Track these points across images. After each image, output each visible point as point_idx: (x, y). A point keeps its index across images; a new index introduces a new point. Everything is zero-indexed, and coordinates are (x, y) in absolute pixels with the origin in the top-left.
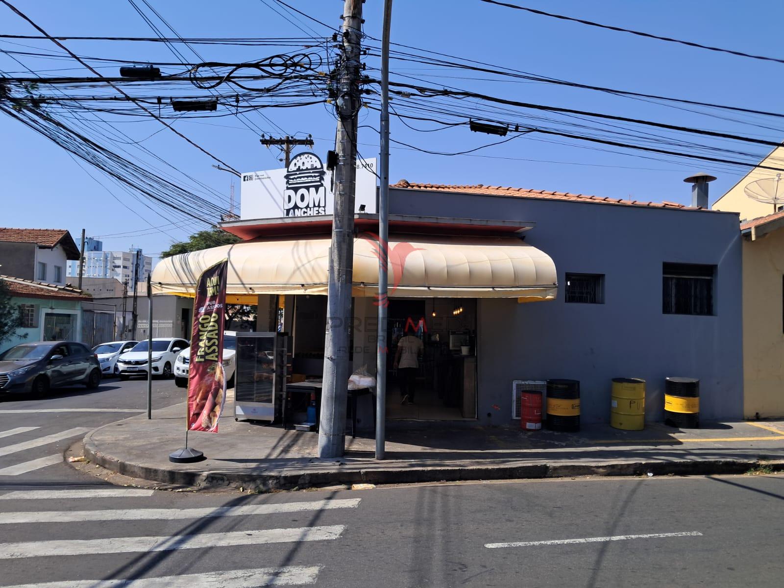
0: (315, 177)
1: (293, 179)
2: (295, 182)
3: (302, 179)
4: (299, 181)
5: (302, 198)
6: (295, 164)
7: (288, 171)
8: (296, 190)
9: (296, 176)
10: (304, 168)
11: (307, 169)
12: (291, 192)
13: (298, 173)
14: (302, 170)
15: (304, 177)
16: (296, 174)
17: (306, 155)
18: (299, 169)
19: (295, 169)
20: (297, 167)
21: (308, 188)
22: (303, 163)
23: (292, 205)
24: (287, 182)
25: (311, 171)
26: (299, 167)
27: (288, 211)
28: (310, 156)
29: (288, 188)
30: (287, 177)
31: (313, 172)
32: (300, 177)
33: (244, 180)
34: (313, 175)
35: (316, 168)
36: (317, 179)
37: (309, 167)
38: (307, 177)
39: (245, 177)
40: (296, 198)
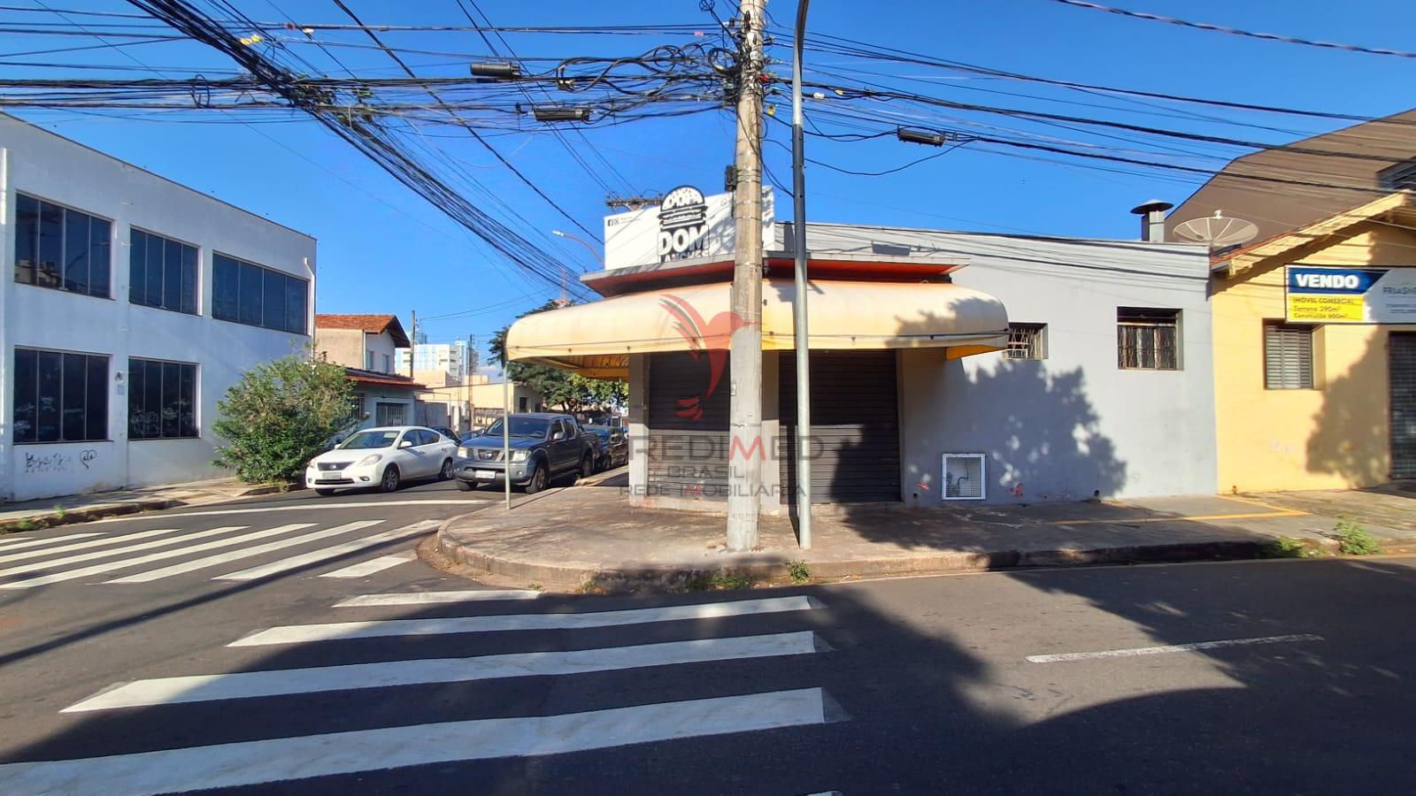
0: (696, 213)
1: (668, 219)
2: (670, 221)
3: (680, 218)
4: (675, 220)
5: (681, 240)
6: (671, 201)
7: (662, 210)
8: (672, 231)
9: (672, 215)
10: (682, 204)
11: (685, 205)
12: (667, 235)
13: (674, 211)
14: (680, 207)
15: (681, 215)
16: (672, 213)
17: (684, 189)
18: (675, 207)
19: (671, 206)
20: (673, 204)
21: (687, 228)
22: (681, 199)
23: (668, 249)
24: (662, 223)
25: (691, 208)
26: (675, 204)
27: (663, 258)
28: (689, 189)
29: (662, 230)
30: (660, 217)
31: (693, 209)
32: (677, 216)
33: (609, 225)
34: (693, 211)
35: (696, 203)
36: (699, 216)
37: (688, 203)
38: (686, 215)
39: (609, 221)
40: (673, 242)
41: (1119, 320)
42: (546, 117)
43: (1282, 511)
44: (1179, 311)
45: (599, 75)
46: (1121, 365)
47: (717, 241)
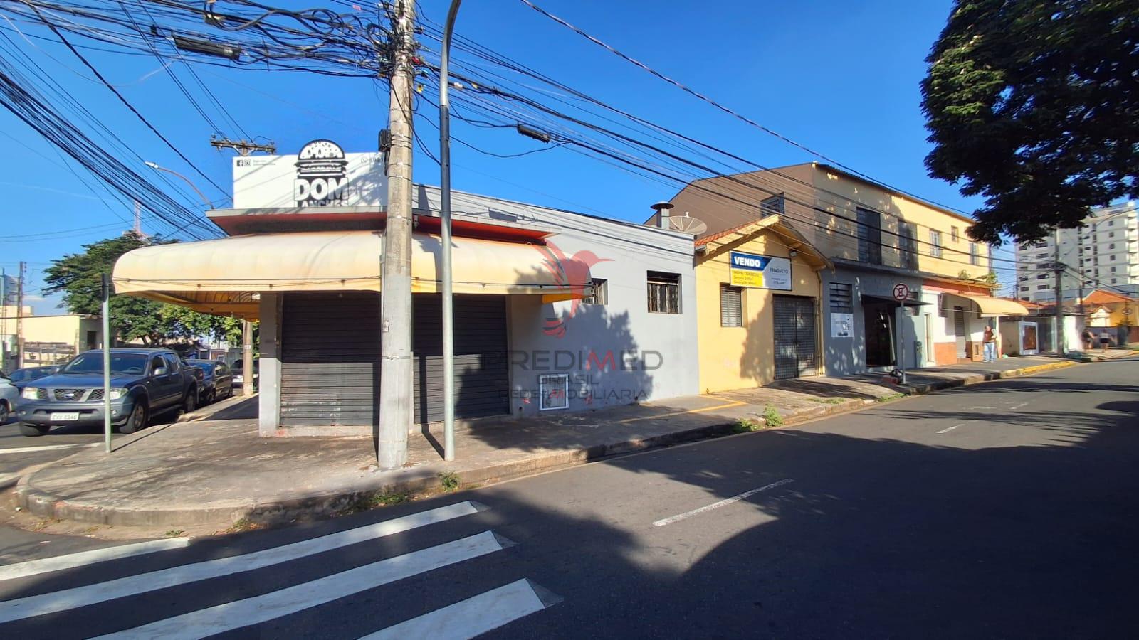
0: (336, 167)
1: (306, 167)
2: (308, 170)
3: (318, 168)
4: (313, 170)
5: (319, 189)
6: (309, 152)
7: (299, 159)
8: (310, 180)
9: (310, 165)
10: (321, 156)
11: (325, 158)
12: (304, 182)
13: (313, 161)
14: (318, 158)
15: (321, 166)
16: (310, 163)
17: (323, 143)
18: (314, 157)
19: (309, 156)
20: (311, 155)
21: (326, 179)
22: (320, 151)
23: (305, 196)
24: (299, 170)
25: (330, 160)
26: (314, 155)
27: (300, 203)
28: (328, 143)
29: (299, 178)
30: (298, 165)
31: (332, 162)
32: (316, 166)
33: (238, 165)
34: (333, 164)
35: (336, 157)
36: (339, 169)
37: (328, 156)
38: (325, 166)
39: (238, 162)
40: (311, 189)
41: (648, 280)
42: (186, 45)
43: (733, 403)
44: (679, 275)
45: (254, 19)
46: (649, 311)
47: (356, 193)
